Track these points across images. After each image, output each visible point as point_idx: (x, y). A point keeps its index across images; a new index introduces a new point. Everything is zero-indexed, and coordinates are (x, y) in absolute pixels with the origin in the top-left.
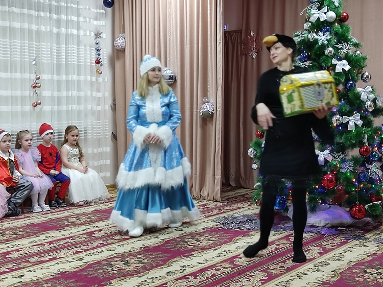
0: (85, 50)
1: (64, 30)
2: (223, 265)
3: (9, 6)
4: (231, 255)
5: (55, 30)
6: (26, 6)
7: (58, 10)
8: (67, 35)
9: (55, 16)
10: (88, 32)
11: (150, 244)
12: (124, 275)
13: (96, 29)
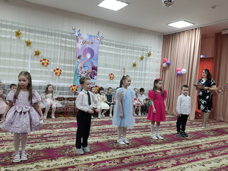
2: (194, 147)
4: (198, 144)
11: (167, 134)
12: (156, 143)
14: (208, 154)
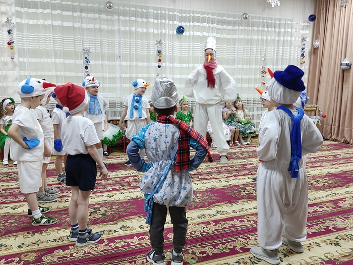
0: (295, 49)
1: (282, 38)
3: (252, 27)
5: (277, 38)
6: (261, 26)
7: (280, 26)
8: (284, 41)
9: (277, 30)
10: (297, 38)
13: (303, 36)
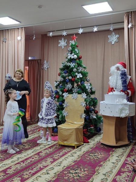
2: (35, 156)
4: (38, 151)
14: (49, 160)
